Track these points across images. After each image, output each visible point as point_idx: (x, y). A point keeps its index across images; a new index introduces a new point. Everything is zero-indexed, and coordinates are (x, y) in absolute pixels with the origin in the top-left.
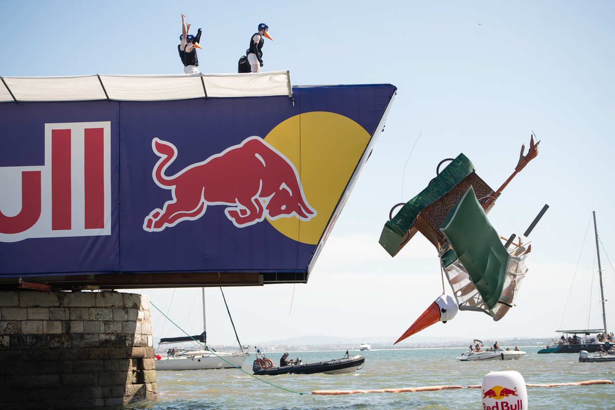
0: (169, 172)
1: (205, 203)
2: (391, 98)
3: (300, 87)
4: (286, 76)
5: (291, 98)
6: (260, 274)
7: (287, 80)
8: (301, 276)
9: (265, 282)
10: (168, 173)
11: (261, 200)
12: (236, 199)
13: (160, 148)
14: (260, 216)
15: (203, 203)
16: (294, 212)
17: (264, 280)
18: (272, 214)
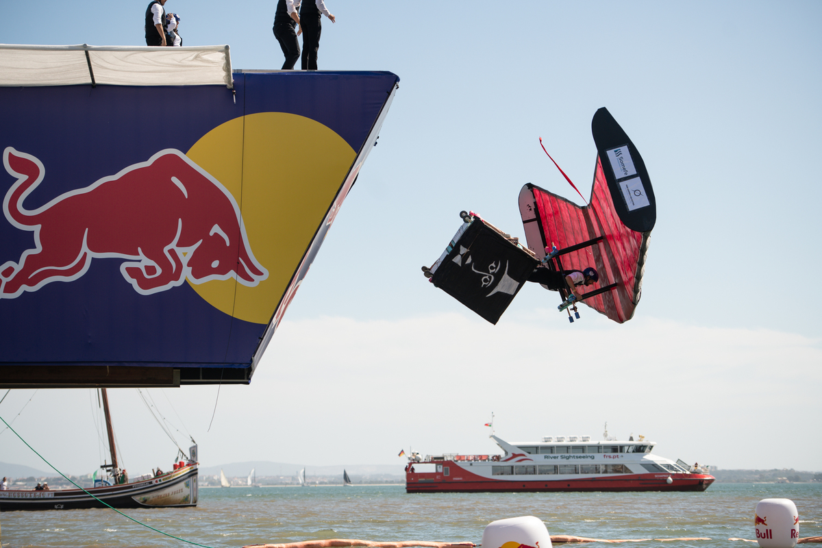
0: (31, 203)
1: (88, 254)
2: (390, 94)
3: (246, 72)
4: (223, 55)
5: (231, 90)
6: (176, 368)
7: (225, 61)
8: (240, 373)
9: (183, 380)
10: (28, 204)
11: (180, 251)
12: (139, 249)
13: (17, 163)
14: (177, 277)
15: (85, 254)
16: (232, 271)
17: (181, 379)
18: (197, 275)
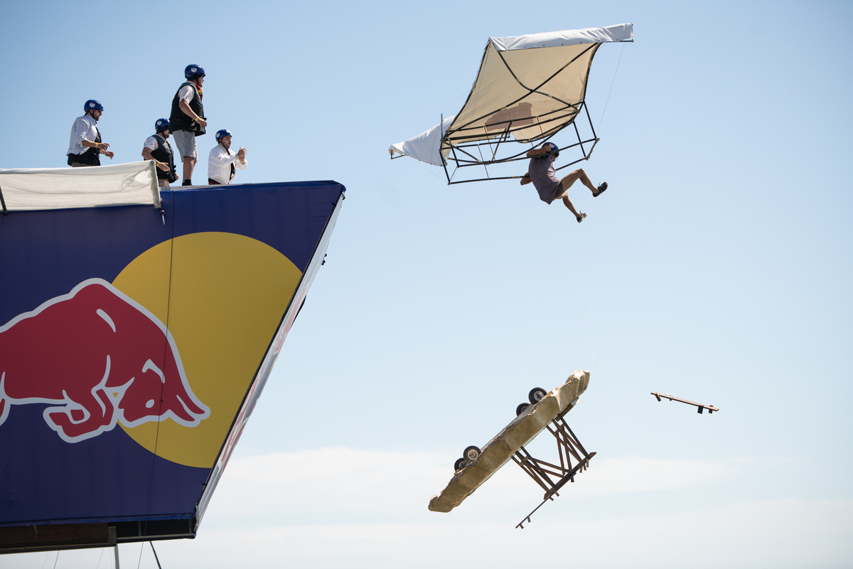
1: (6, 401)
2: (335, 205)
3: (175, 190)
4: (148, 171)
5: (159, 209)
6: (110, 524)
8: (184, 526)
9: (119, 538)
11: (109, 392)
12: (64, 392)
14: (107, 421)
15: (3, 400)
16: (169, 411)
17: (117, 537)
18: (130, 416)
